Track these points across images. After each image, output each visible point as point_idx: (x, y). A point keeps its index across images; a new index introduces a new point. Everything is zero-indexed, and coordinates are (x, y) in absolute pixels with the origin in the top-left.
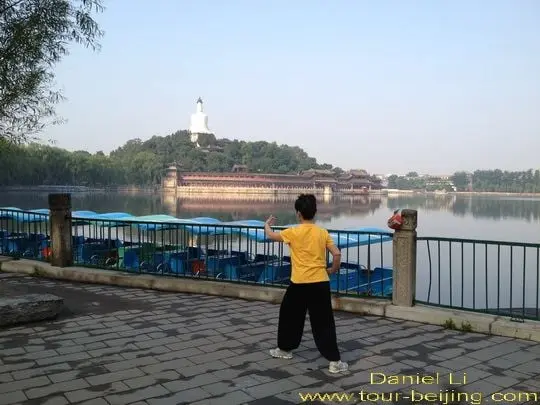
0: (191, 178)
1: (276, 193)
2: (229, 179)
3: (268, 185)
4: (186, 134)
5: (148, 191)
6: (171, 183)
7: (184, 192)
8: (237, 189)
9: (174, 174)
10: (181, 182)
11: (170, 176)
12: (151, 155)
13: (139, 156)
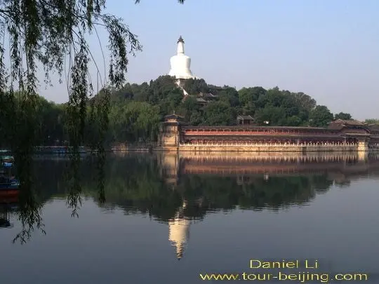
0: (196, 133)
1: (304, 151)
2: (243, 133)
3: (293, 141)
4: (170, 80)
5: (142, 150)
6: (171, 140)
7: (188, 150)
8: (255, 146)
9: (175, 129)
10: (184, 139)
11: (169, 132)
12: (145, 106)
13: (131, 106)
